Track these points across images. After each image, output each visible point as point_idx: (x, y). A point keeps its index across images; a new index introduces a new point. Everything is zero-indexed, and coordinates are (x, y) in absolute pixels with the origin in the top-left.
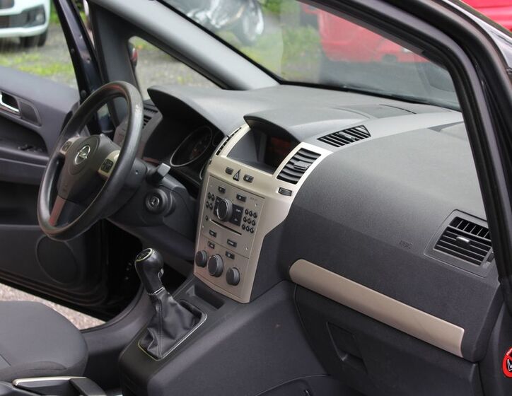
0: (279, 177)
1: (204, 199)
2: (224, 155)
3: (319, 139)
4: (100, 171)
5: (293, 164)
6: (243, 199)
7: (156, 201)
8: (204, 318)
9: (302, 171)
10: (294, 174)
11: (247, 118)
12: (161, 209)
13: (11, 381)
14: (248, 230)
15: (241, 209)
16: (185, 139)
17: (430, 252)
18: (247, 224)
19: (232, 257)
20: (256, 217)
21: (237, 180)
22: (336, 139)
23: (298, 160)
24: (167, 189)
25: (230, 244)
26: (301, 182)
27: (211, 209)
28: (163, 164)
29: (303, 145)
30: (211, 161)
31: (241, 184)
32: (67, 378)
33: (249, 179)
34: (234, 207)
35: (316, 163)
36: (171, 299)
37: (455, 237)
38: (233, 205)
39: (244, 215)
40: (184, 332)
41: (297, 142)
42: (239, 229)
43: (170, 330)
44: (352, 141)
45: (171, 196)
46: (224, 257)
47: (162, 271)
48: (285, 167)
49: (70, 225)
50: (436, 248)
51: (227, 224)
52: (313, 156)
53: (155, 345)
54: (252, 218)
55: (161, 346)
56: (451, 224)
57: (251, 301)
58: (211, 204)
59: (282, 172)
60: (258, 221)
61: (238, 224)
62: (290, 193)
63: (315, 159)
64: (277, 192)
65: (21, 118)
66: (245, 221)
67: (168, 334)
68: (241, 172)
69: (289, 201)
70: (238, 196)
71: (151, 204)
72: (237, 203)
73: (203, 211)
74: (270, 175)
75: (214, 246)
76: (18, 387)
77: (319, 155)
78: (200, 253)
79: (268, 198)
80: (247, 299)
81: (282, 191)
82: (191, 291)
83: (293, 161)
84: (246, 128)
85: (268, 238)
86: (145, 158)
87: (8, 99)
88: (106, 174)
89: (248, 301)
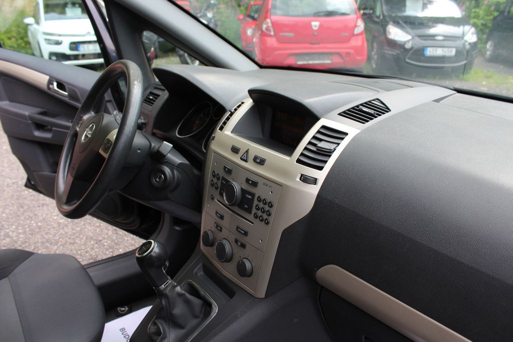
0: (299, 161)
1: (209, 177)
2: (228, 131)
3: (340, 114)
4: (101, 151)
5: (315, 145)
6: (255, 184)
7: (160, 177)
8: (216, 310)
9: (328, 153)
10: (317, 157)
11: (252, 92)
14: (262, 221)
15: (253, 195)
16: (190, 112)
18: (259, 213)
20: (271, 206)
21: (246, 161)
22: (358, 114)
23: (321, 140)
24: (170, 165)
25: (240, 232)
26: (327, 167)
27: (217, 188)
28: (165, 142)
29: (324, 122)
30: (214, 137)
31: (250, 166)
33: (260, 161)
36: (178, 288)
38: (242, 189)
39: (256, 202)
42: (251, 217)
43: (180, 322)
44: (375, 117)
45: (176, 172)
46: (234, 244)
48: (306, 149)
49: (79, 202)
51: (236, 209)
54: (267, 208)
57: (267, 295)
58: (216, 184)
59: (302, 154)
60: (274, 211)
61: (249, 211)
62: (315, 181)
63: (342, 139)
64: (298, 180)
65: (69, 99)
66: (258, 209)
67: (177, 326)
68: (250, 152)
69: (314, 191)
70: (247, 180)
71: (156, 180)
72: (246, 187)
73: (208, 190)
74: (287, 158)
75: (221, 228)
77: (346, 134)
78: (205, 233)
79: (287, 186)
80: (262, 293)
81: (305, 179)
82: (199, 271)
83: (314, 141)
84: (249, 103)
86: (155, 131)
87: (61, 86)
88: (106, 156)
89: (263, 296)
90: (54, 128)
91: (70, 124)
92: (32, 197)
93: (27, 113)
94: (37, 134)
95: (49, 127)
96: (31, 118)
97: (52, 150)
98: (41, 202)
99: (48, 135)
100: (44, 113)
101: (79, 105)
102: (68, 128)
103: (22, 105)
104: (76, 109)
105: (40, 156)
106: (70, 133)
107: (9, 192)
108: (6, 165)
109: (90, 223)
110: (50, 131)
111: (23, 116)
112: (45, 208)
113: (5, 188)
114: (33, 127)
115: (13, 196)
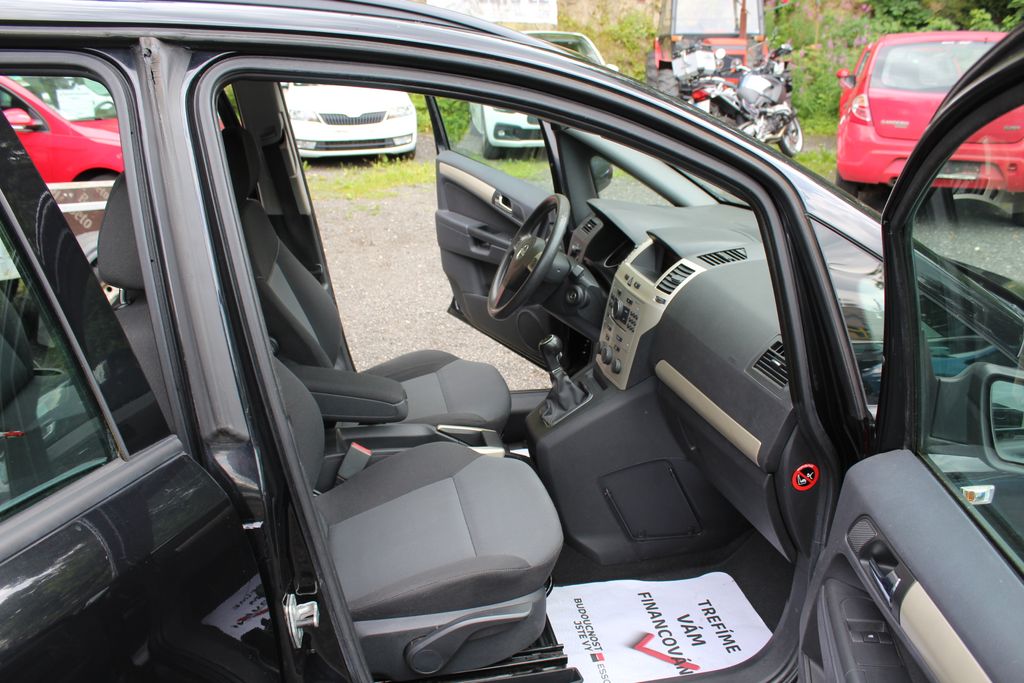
0: (658, 287)
1: (610, 298)
2: (629, 262)
3: (699, 257)
4: (529, 268)
5: (671, 277)
6: (630, 302)
7: (573, 296)
8: (591, 397)
9: (676, 283)
10: (670, 285)
11: (648, 233)
12: (576, 303)
13: (436, 426)
14: (631, 329)
15: (629, 310)
17: (749, 370)
18: (630, 324)
19: (618, 350)
20: (637, 319)
21: (630, 285)
22: (715, 258)
23: (676, 274)
24: (584, 287)
25: (618, 339)
26: (674, 293)
27: (611, 308)
29: (684, 261)
31: (631, 289)
32: (480, 430)
33: (638, 286)
34: (625, 308)
35: (690, 278)
36: (567, 378)
37: (771, 359)
38: (624, 306)
39: (629, 316)
40: (574, 405)
41: (679, 258)
42: (625, 327)
43: (564, 404)
44: (728, 261)
45: (586, 293)
46: (613, 349)
47: (561, 354)
48: (665, 279)
50: (755, 366)
51: (619, 322)
52: (688, 271)
53: (550, 413)
54: (634, 320)
55: (555, 415)
56: (772, 348)
57: (627, 388)
58: (612, 303)
59: (662, 283)
60: (638, 322)
61: (625, 322)
62: (664, 302)
63: (690, 274)
64: (655, 300)
65: (513, 216)
66: (630, 321)
67: (561, 407)
68: (635, 279)
69: (662, 308)
70: (628, 300)
71: (569, 298)
72: (627, 305)
73: (607, 308)
74: (651, 283)
75: (609, 339)
76: (439, 431)
77: (694, 271)
78: (600, 343)
79: (647, 304)
80: (624, 386)
81: (659, 300)
82: (590, 374)
83: (677, 271)
84: (649, 241)
85: (644, 338)
86: (586, 259)
87: (506, 201)
88: (531, 270)
89: (624, 388)
90: (492, 246)
91: (509, 243)
92: (449, 334)
93: (467, 226)
94: (474, 250)
95: (488, 244)
96: (470, 232)
97: (487, 268)
98: (460, 342)
99: (485, 253)
100: (484, 228)
101: (521, 224)
102: (506, 247)
103: (461, 216)
104: (517, 227)
105: (473, 276)
106: (508, 251)
107: (421, 324)
108: (420, 290)
109: (516, 375)
110: (488, 248)
111: (461, 229)
112: (463, 349)
113: (417, 319)
114: (471, 242)
115: (426, 329)
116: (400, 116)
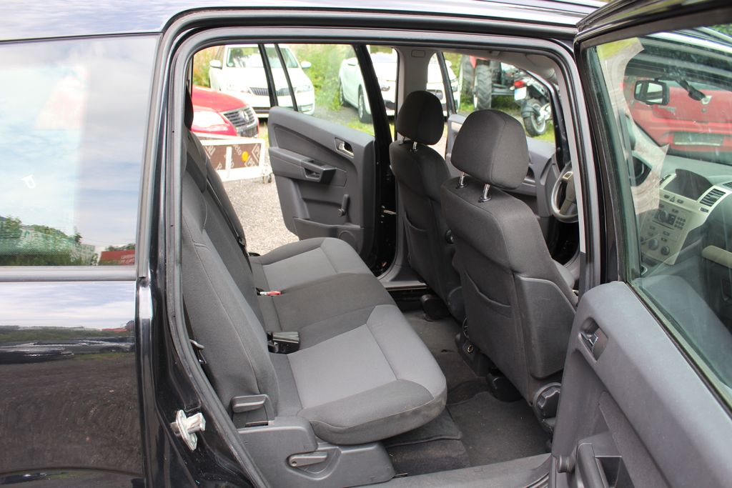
0: (701, 202)
2: (662, 188)
6: (677, 212)
9: (715, 200)
10: (710, 201)
11: (676, 170)
14: (678, 228)
15: (675, 216)
18: (678, 225)
19: (665, 241)
21: (673, 202)
23: (712, 194)
25: (665, 234)
26: (714, 206)
31: (675, 204)
33: (680, 202)
34: (670, 215)
35: (724, 197)
39: (676, 220)
41: (711, 185)
42: (672, 227)
48: (705, 197)
51: (664, 224)
52: (720, 193)
54: (682, 222)
57: (676, 264)
60: (686, 223)
61: (671, 224)
62: (707, 211)
64: (699, 210)
68: (675, 198)
69: (706, 215)
70: (673, 210)
72: (672, 213)
74: (695, 201)
77: (725, 193)
79: (693, 212)
80: (673, 263)
81: (703, 210)
83: (709, 195)
84: (675, 175)
85: (690, 233)
116: (304, 91)
